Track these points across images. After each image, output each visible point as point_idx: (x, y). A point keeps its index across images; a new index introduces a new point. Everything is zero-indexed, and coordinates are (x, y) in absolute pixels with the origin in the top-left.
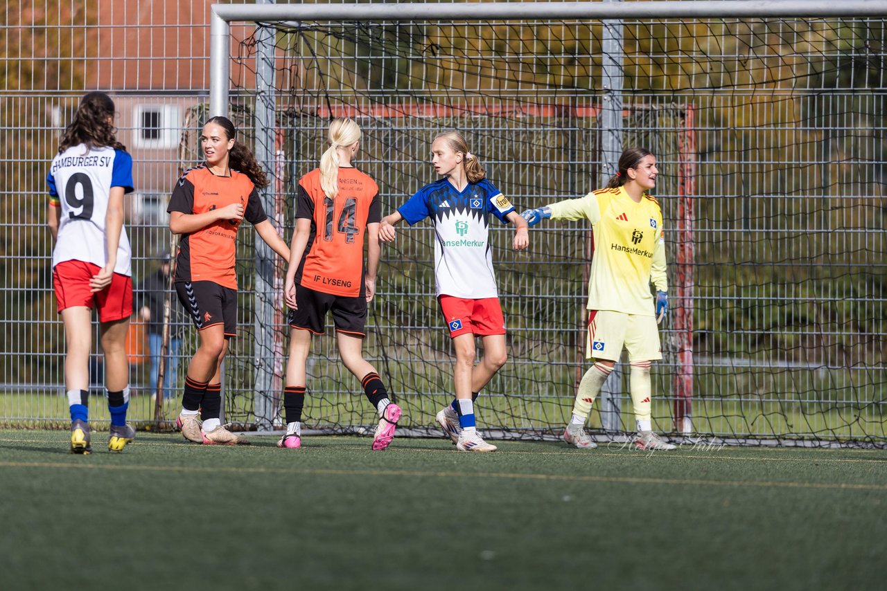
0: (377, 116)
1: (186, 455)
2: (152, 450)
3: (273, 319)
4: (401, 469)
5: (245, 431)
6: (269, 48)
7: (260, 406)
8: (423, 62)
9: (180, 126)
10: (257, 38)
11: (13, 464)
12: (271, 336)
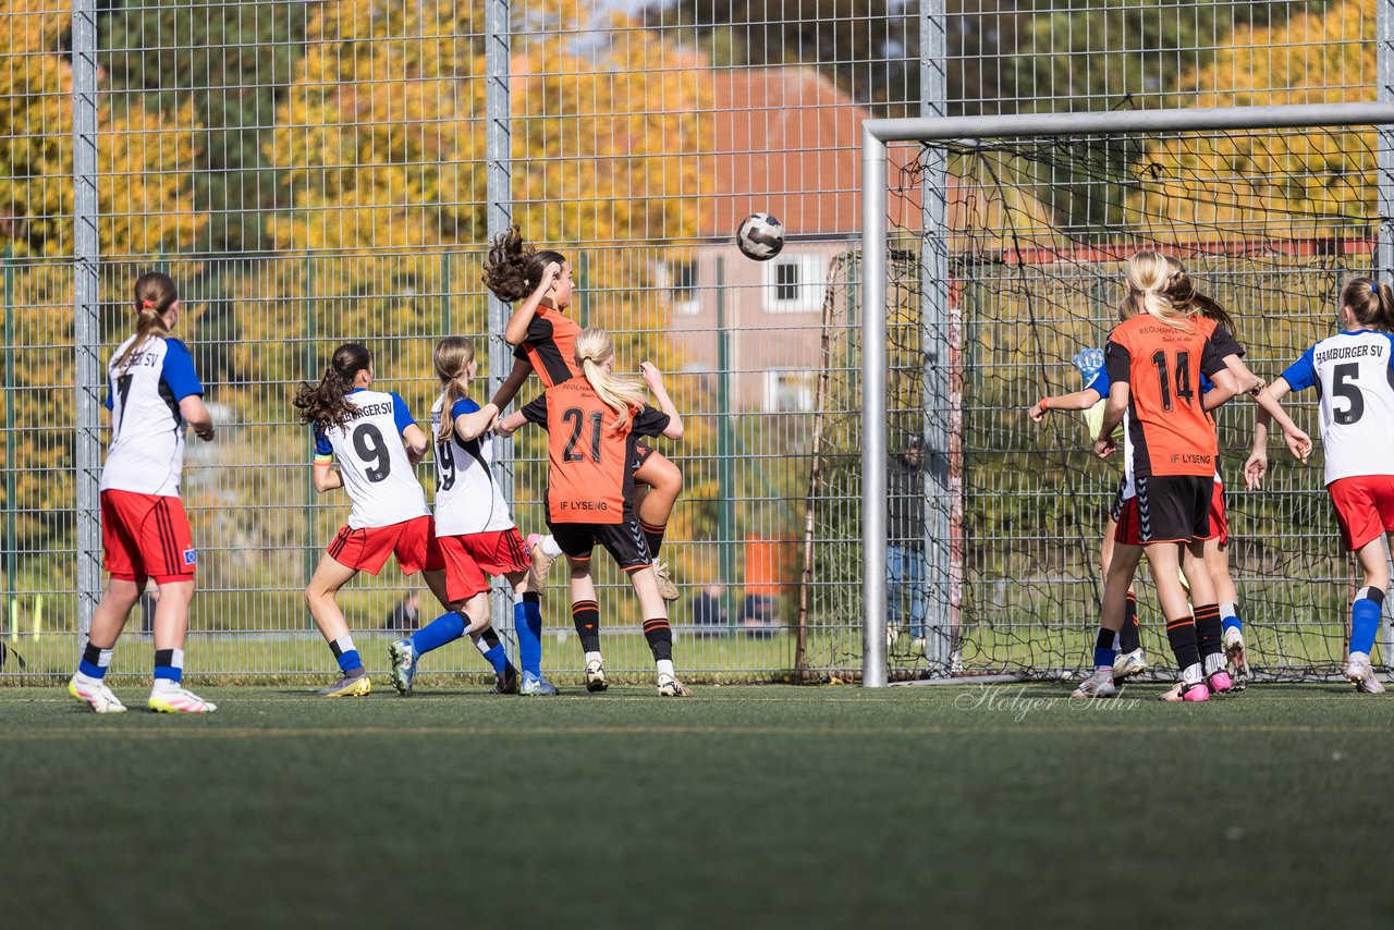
0: (1082, 261)
1: (837, 713)
2: (792, 707)
3: (948, 531)
4: (1119, 723)
5: (914, 679)
6: (939, 175)
7: (934, 646)
8: (1140, 189)
9: (824, 281)
10: (922, 163)
11: (610, 730)
12: (947, 554)
